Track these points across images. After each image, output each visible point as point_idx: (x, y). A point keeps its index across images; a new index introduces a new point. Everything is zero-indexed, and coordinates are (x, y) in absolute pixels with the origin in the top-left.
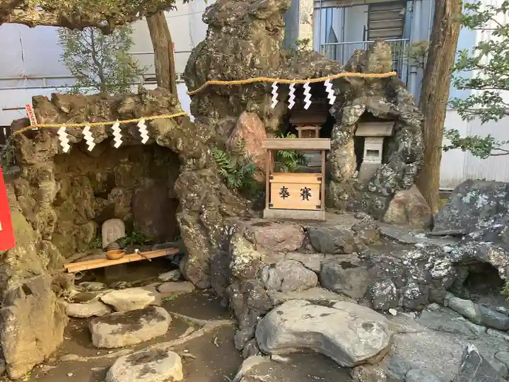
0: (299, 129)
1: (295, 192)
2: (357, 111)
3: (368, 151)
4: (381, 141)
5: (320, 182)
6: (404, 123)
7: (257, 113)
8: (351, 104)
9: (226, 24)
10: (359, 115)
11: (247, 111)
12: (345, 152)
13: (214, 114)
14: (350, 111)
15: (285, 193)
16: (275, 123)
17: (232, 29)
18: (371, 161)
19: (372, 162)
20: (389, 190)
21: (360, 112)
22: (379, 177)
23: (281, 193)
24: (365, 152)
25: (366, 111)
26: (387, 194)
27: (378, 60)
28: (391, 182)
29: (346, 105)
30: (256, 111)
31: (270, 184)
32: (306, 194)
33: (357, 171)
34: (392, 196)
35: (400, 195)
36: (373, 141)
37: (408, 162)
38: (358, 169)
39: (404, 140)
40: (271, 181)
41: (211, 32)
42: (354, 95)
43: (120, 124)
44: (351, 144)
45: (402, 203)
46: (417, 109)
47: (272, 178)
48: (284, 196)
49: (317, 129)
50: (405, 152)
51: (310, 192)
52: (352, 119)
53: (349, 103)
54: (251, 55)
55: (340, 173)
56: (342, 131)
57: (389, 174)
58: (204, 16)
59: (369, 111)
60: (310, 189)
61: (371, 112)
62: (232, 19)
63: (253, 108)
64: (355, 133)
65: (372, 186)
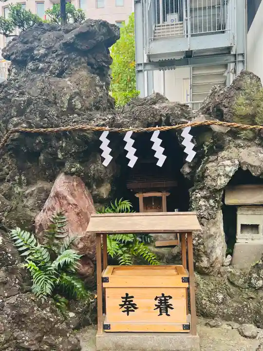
0: (140, 196)
1: (146, 302)
2: (227, 169)
3: (243, 226)
5: (186, 285)
7: (79, 176)
8: (217, 159)
9: (33, 59)
10: (231, 174)
11: (66, 174)
12: (213, 230)
13: (20, 179)
14: (217, 170)
15: (129, 305)
16: (104, 191)
19: (250, 241)
21: (231, 170)
23: (122, 306)
24: (239, 228)
25: (240, 169)
29: (207, 162)
31: (104, 290)
32: (164, 305)
33: (229, 256)
36: (250, 212)
38: (231, 253)
40: (105, 285)
41: (14, 70)
42: (218, 146)
44: (220, 216)
47: (105, 280)
48: (128, 311)
49: (164, 195)
51: (170, 302)
52: (222, 181)
53: (212, 158)
55: (208, 261)
56: (207, 198)
58: (4, 50)
59: (244, 168)
60: (171, 297)
61: (248, 170)
62: (42, 51)
63: (73, 170)
64: (223, 200)
65: (257, 279)
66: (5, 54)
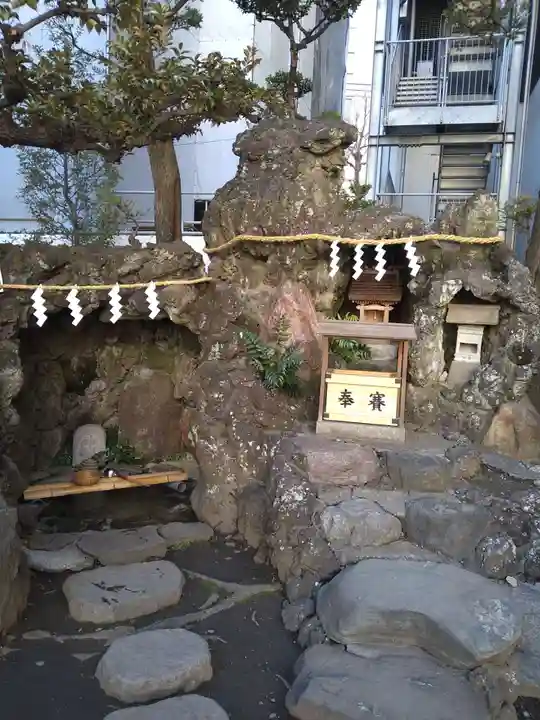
0: (361, 308)
1: (362, 397)
2: (451, 288)
3: (462, 344)
4: (481, 331)
5: (399, 385)
6: (516, 309)
7: (305, 282)
8: (443, 278)
9: (267, 159)
10: (454, 293)
11: (293, 281)
12: (431, 345)
13: (244, 282)
14: (441, 288)
15: (346, 399)
16: (328, 298)
17: (275, 166)
18: (466, 358)
19: (467, 360)
20: (491, 401)
21: (455, 290)
22: (477, 381)
23: (341, 399)
24: (458, 345)
25: (463, 289)
26: (489, 407)
27: (480, 219)
28: (496, 389)
29: (435, 279)
30: (304, 280)
31: (326, 384)
32: (377, 402)
33: (445, 373)
34: (496, 410)
35: (507, 409)
36: (471, 332)
37: (520, 363)
38: (447, 369)
39: (516, 332)
40: (328, 380)
41: (245, 168)
42: (445, 266)
43: (121, 289)
44: (440, 333)
45: (509, 421)
46: (535, 290)
47: (329, 376)
48: (345, 404)
49: (387, 309)
50: (516, 349)
51: (383, 399)
52: (444, 299)
53: (438, 276)
54: (301, 202)
55: (423, 373)
56: (429, 314)
57: (493, 378)
58: (234, 145)
59: (468, 289)
60: (384, 396)
61: (470, 291)
62: (276, 152)
63: (300, 277)
64: (445, 318)
65: (468, 394)
66: (236, 149)
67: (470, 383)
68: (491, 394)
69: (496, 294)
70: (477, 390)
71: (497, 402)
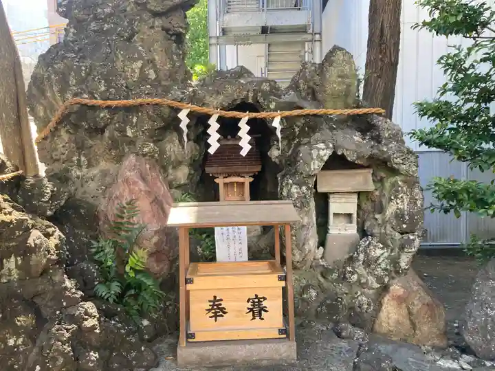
0: (221, 181)
1: (236, 305)
2: (322, 153)
3: (335, 215)
5: (283, 284)
7: (152, 157)
8: (310, 143)
10: (326, 158)
12: (306, 220)
14: (310, 154)
15: (217, 309)
18: (342, 231)
19: (343, 232)
21: (326, 154)
22: (361, 257)
23: (209, 310)
24: (331, 216)
25: (334, 153)
26: (377, 285)
27: (340, 77)
28: (383, 266)
31: (187, 293)
32: (257, 308)
33: (321, 248)
34: (385, 289)
35: (397, 287)
36: (343, 200)
37: (403, 233)
38: (322, 243)
39: (396, 198)
44: (312, 204)
45: (401, 300)
47: (190, 281)
48: (216, 316)
50: (399, 216)
51: (264, 303)
52: (316, 165)
53: (304, 140)
55: (301, 254)
56: (300, 185)
57: (379, 252)
59: (339, 153)
60: (265, 299)
61: (343, 154)
63: (146, 150)
64: (316, 187)
65: (352, 273)
67: (351, 260)
68: (379, 271)
69: (371, 157)
70: (361, 267)
71: (386, 280)
